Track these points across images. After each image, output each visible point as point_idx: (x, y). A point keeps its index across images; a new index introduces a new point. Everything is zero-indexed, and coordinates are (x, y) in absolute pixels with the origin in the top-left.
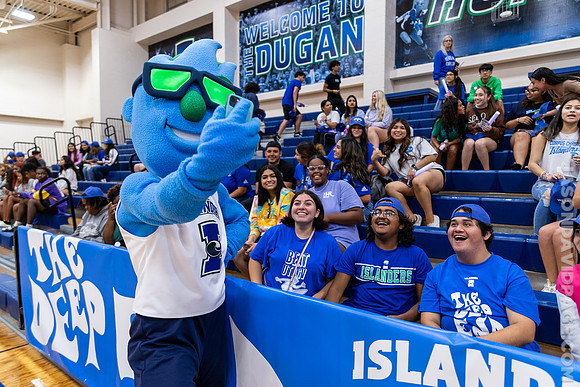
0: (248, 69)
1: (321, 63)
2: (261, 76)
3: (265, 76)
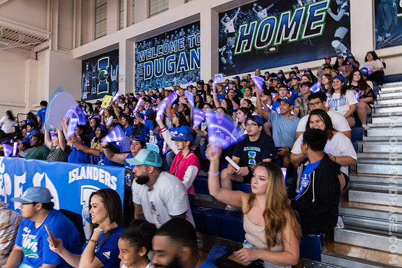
0: (140, 76)
1: (180, 73)
2: (147, 80)
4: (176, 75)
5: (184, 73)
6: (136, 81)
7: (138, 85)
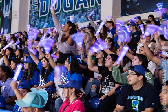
0: (35, 13)
1: (78, 11)
2: (42, 17)
3: (45, 18)
4: (74, 13)
5: (83, 11)
6: (30, 17)
7: (32, 22)
